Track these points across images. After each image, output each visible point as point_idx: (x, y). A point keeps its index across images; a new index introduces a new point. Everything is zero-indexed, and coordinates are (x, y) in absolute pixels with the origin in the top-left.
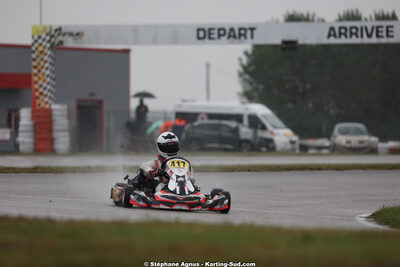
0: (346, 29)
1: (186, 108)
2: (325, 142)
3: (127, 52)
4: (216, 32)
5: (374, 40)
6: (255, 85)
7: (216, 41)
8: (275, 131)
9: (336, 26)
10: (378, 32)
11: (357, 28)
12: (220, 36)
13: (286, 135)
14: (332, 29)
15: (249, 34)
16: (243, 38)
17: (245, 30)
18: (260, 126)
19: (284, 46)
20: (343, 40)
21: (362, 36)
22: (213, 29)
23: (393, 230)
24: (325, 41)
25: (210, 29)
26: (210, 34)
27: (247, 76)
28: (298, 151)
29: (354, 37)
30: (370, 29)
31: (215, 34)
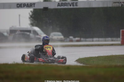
0: (63, 3)
5: (72, 7)
6: (34, 21)
7: (23, 8)
8: (41, 35)
9: (60, 3)
10: (73, 4)
11: (66, 3)
12: (24, 6)
14: (59, 4)
15: (33, 5)
16: (31, 7)
17: (32, 4)
19: (44, 9)
20: (62, 7)
21: (68, 6)
22: (22, 4)
24: (57, 7)
25: (21, 4)
26: (21, 6)
27: (31, 19)
29: (66, 6)
30: (70, 4)
31: (23, 5)
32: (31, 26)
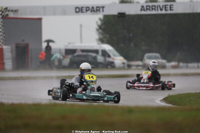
0: (149, 6)
1: (70, 47)
2: (140, 63)
3: (40, 19)
4: (85, 9)
5: (164, 12)
6: (105, 35)
7: (85, 13)
8: (115, 58)
9: (145, 5)
10: (165, 8)
11: (155, 6)
12: (87, 11)
13: (120, 60)
14: (143, 6)
15: (101, 10)
16: (98, 12)
17: (99, 7)
18: (107, 55)
19: (119, 15)
20: (148, 12)
21: (158, 10)
22: (83, 7)
23: (174, 106)
24: (139, 12)
25: (82, 8)
27: (100, 31)
28: (126, 67)
29: (154, 10)
31: (84, 10)
32: (100, 42)
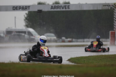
0: (56, 6)
1: (9, 30)
5: (64, 10)
6: (29, 23)
8: (35, 36)
9: (53, 6)
10: (65, 7)
11: (59, 6)
12: (19, 9)
13: (38, 37)
16: (26, 9)
17: (27, 7)
19: (38, 11)
20: (55, 10)
21: (61, 8)
24: (50, 10)
25: (17, 7)
26: (17, 8)
27: (26, 20)
29: (58, 9)
30: (63, 6)
32: (26, 27)
